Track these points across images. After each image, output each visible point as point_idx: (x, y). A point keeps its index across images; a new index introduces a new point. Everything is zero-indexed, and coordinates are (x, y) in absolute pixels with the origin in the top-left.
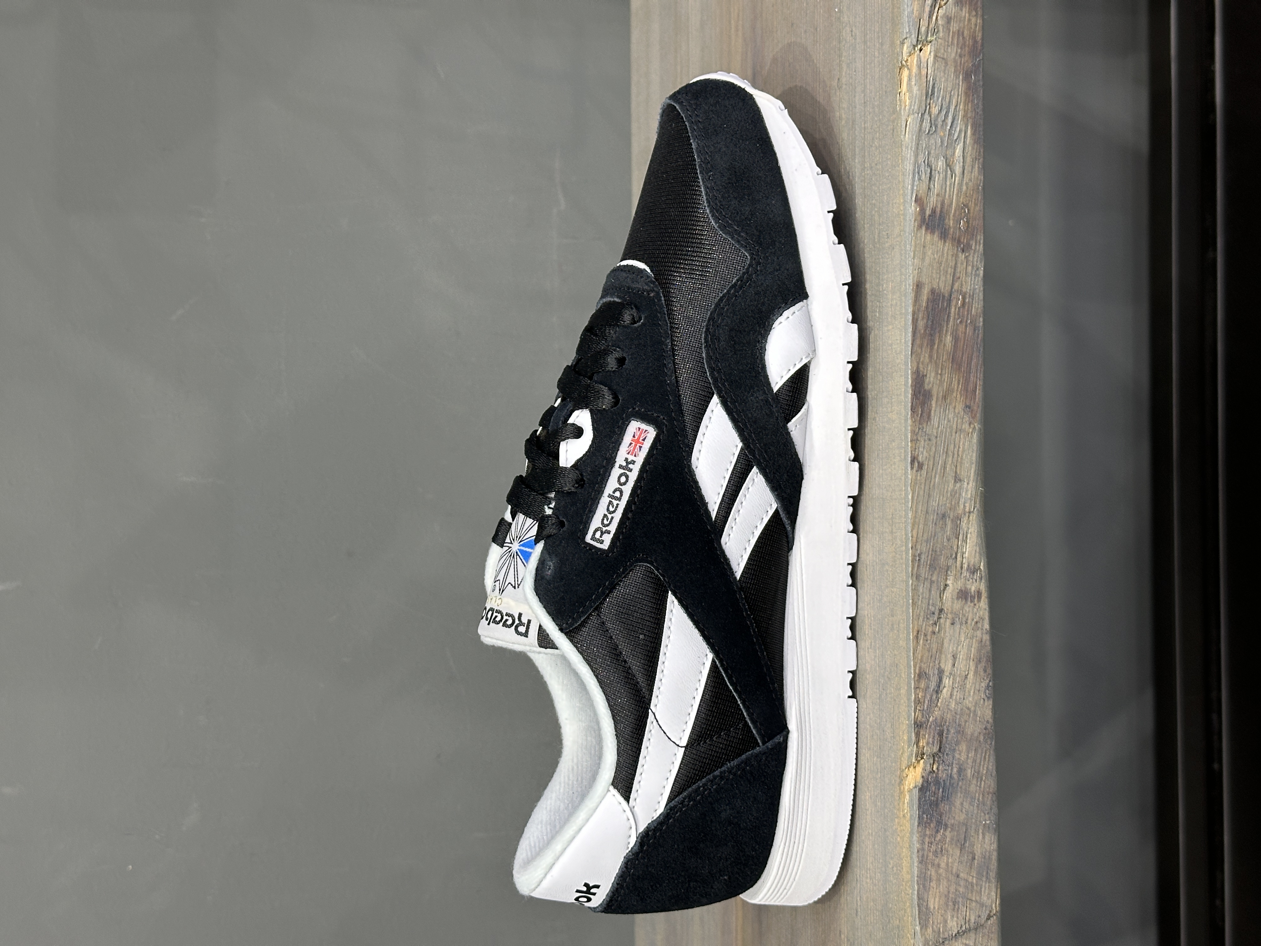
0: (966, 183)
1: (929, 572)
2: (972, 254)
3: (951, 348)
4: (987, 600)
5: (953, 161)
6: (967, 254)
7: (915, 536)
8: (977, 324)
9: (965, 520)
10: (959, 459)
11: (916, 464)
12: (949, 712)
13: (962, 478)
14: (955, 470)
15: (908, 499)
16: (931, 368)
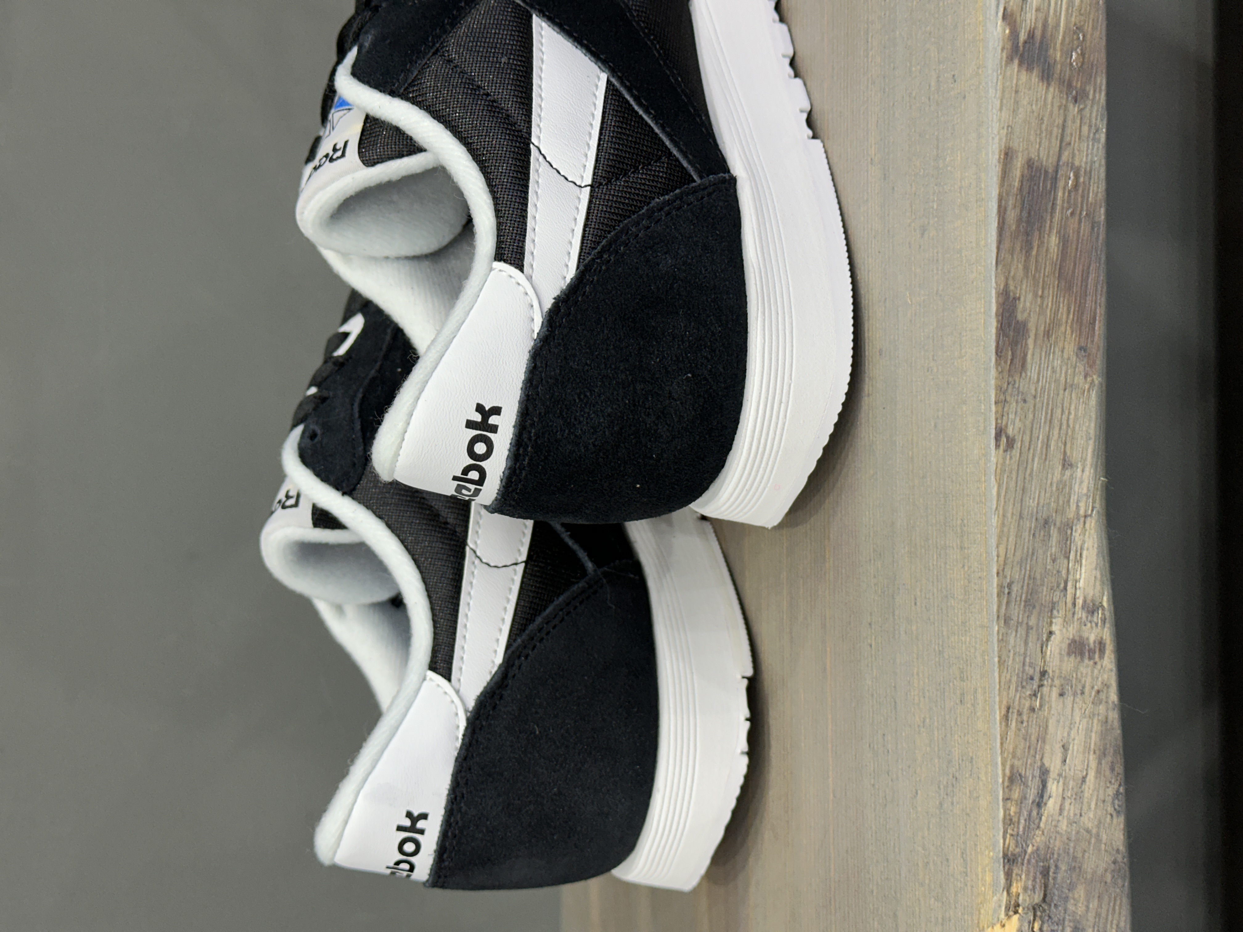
1: (1025, 612)
2: (1089, 107)
3: (1058, 255)
4: (1113, 656)
6: (1081, 106)
7: (1002, 553)
8: (1096, 219)
9: (1078, 528)
10: (1070, 433)
11: (1004, 439)
12: (1058, 836)
13: (1073, 463)
14: (1062, 450)
15: (992, 495)
16: (1026, 286)
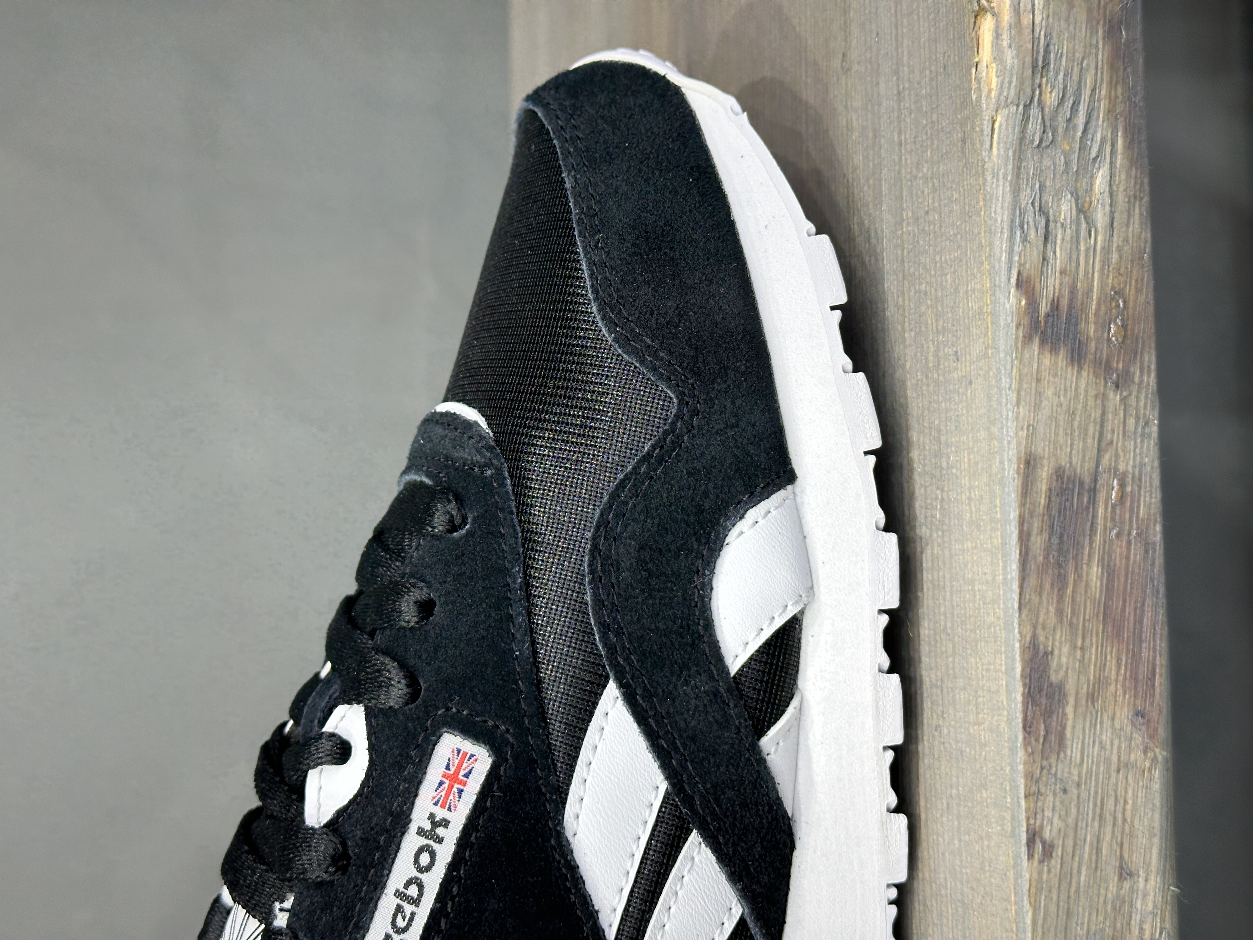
0: (1118, 246)
2: (1134, 393)
3: (1101, 591)
5: (1091, 203)
6: (1125, 394)
8: (1151, 539)
10: (1127, 830)
11: (1039, 847)
13: (1133, 870)
14: (1118, 854)
15: (1025, 923)
16: (1061, 636)
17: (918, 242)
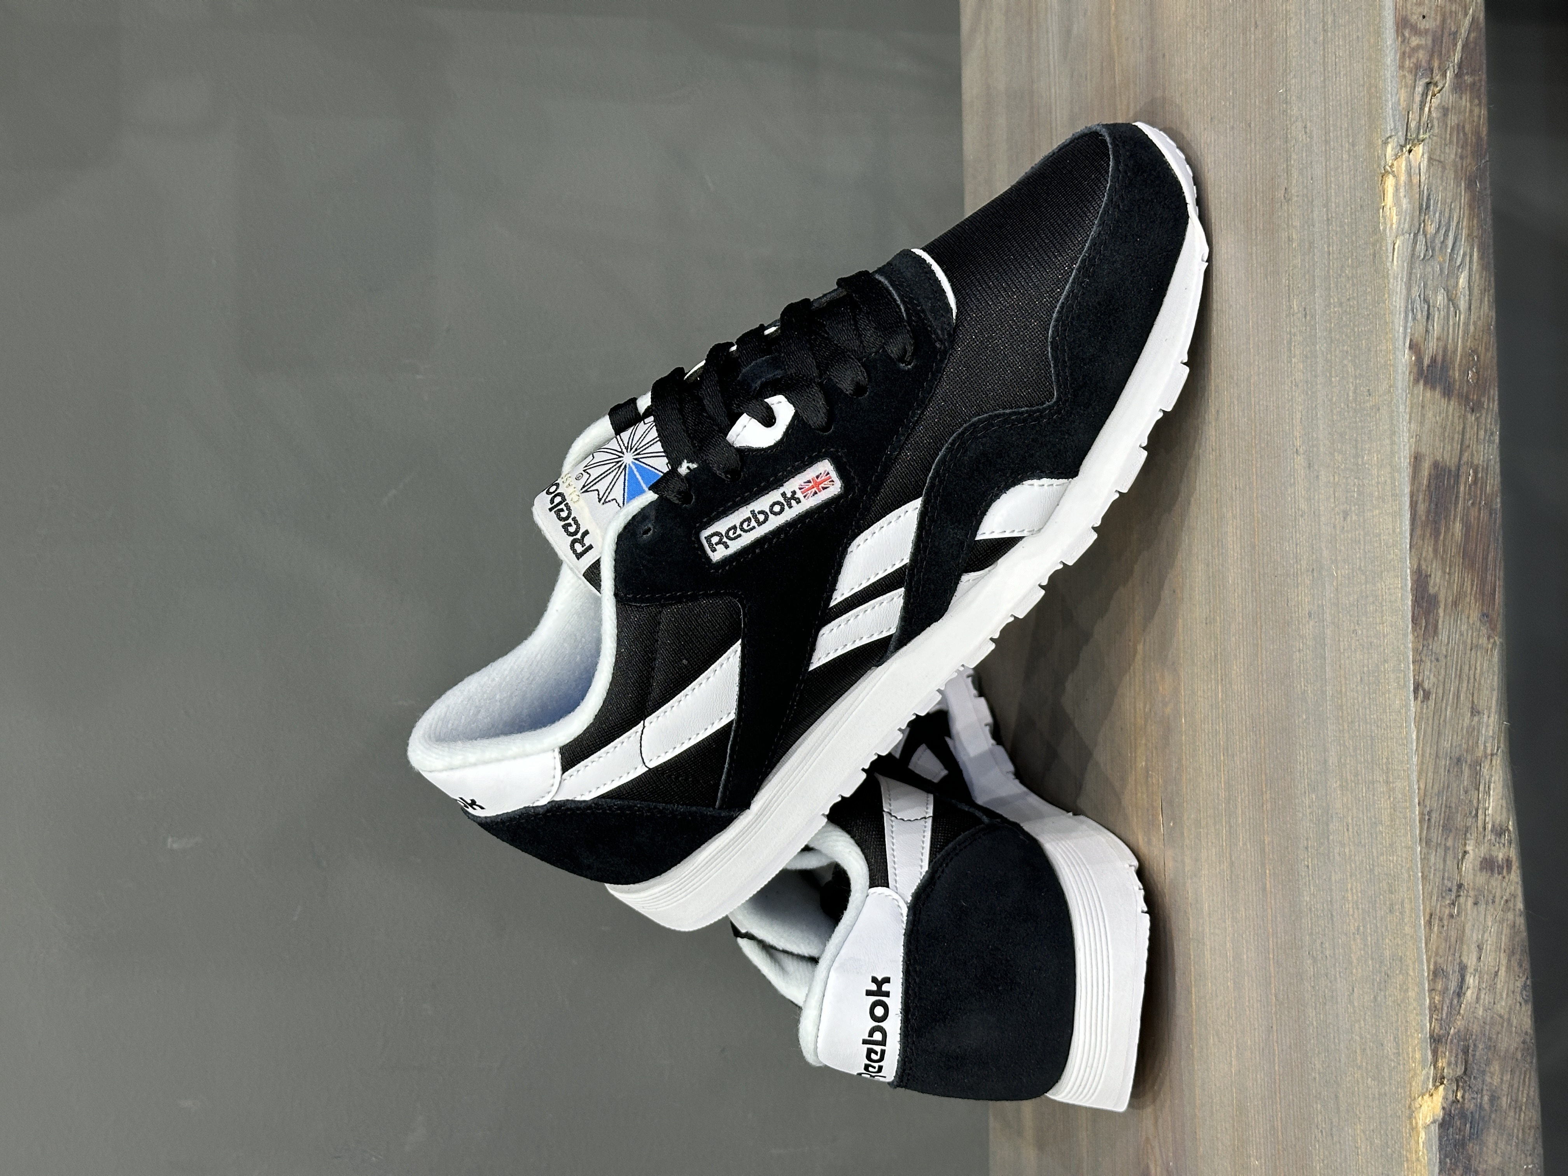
0: (1474, 322)
1: (1443, 835)
2: (1484, 415)
3: (1462, 539)
4: (1518, 871)
5: (1456, 294)
6: (1478, 415)
7: (1422, 786)
8: (1494, 506)
9: (1486, 765)
10: (1476, 685)
11: (1421, 692)
12: (1476, 1021)
13: (1480, 710)
14: (1471, 700)
15: (1412, 738)
16: (1436, 566)
17: (1342, 318)
